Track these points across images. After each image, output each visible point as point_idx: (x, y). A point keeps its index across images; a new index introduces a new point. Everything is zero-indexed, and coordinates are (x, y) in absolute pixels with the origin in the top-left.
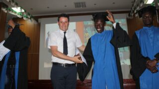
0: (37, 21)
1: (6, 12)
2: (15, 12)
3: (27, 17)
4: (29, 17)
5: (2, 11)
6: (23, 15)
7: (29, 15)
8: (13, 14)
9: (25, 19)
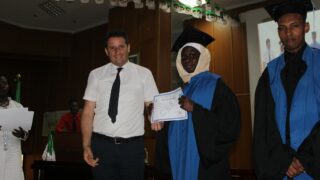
0: (237, 19)
1: (168, 11)
2: (188, 8)
3: (213, 15)
4: (218, 14)
5: (161, 10)
6: (203, 12)
7: (218, 9)
8: (184, 12)
9: (209, 19)
